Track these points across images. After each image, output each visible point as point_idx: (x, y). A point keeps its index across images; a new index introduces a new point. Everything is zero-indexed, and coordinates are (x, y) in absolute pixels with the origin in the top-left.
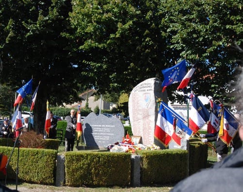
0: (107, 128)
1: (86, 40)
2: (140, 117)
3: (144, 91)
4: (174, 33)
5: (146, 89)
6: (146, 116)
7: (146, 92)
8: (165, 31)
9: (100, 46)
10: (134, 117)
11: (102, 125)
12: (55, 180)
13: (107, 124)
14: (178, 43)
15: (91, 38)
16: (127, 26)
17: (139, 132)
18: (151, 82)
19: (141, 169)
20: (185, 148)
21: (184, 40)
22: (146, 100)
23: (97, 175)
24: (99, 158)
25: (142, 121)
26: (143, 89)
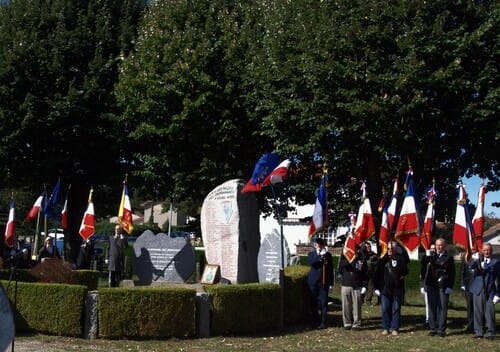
0: (169, 253)
1: (138, 123)
2: (217, 236)
3: (223, 198)
4: (265, 113)
5: (226, 195)
6: (226, 236)
7: (226, 199)
8: (252, 111)
9: (159, 132)
10: (208, 237)
11: (162, 248)
12: (83, 330)
13: (170, 248)
14: (270, 128)
15: (145, 120)
16: (197, 103)
17: (217, 259)
18: (232, 185)
19: (211, 312)
20: (278, 282)
21: (279, 124)
22: (226, 211)
23: (145, 321)
24: (148, 296)
25: (220, 242)
26: (221, 195)
